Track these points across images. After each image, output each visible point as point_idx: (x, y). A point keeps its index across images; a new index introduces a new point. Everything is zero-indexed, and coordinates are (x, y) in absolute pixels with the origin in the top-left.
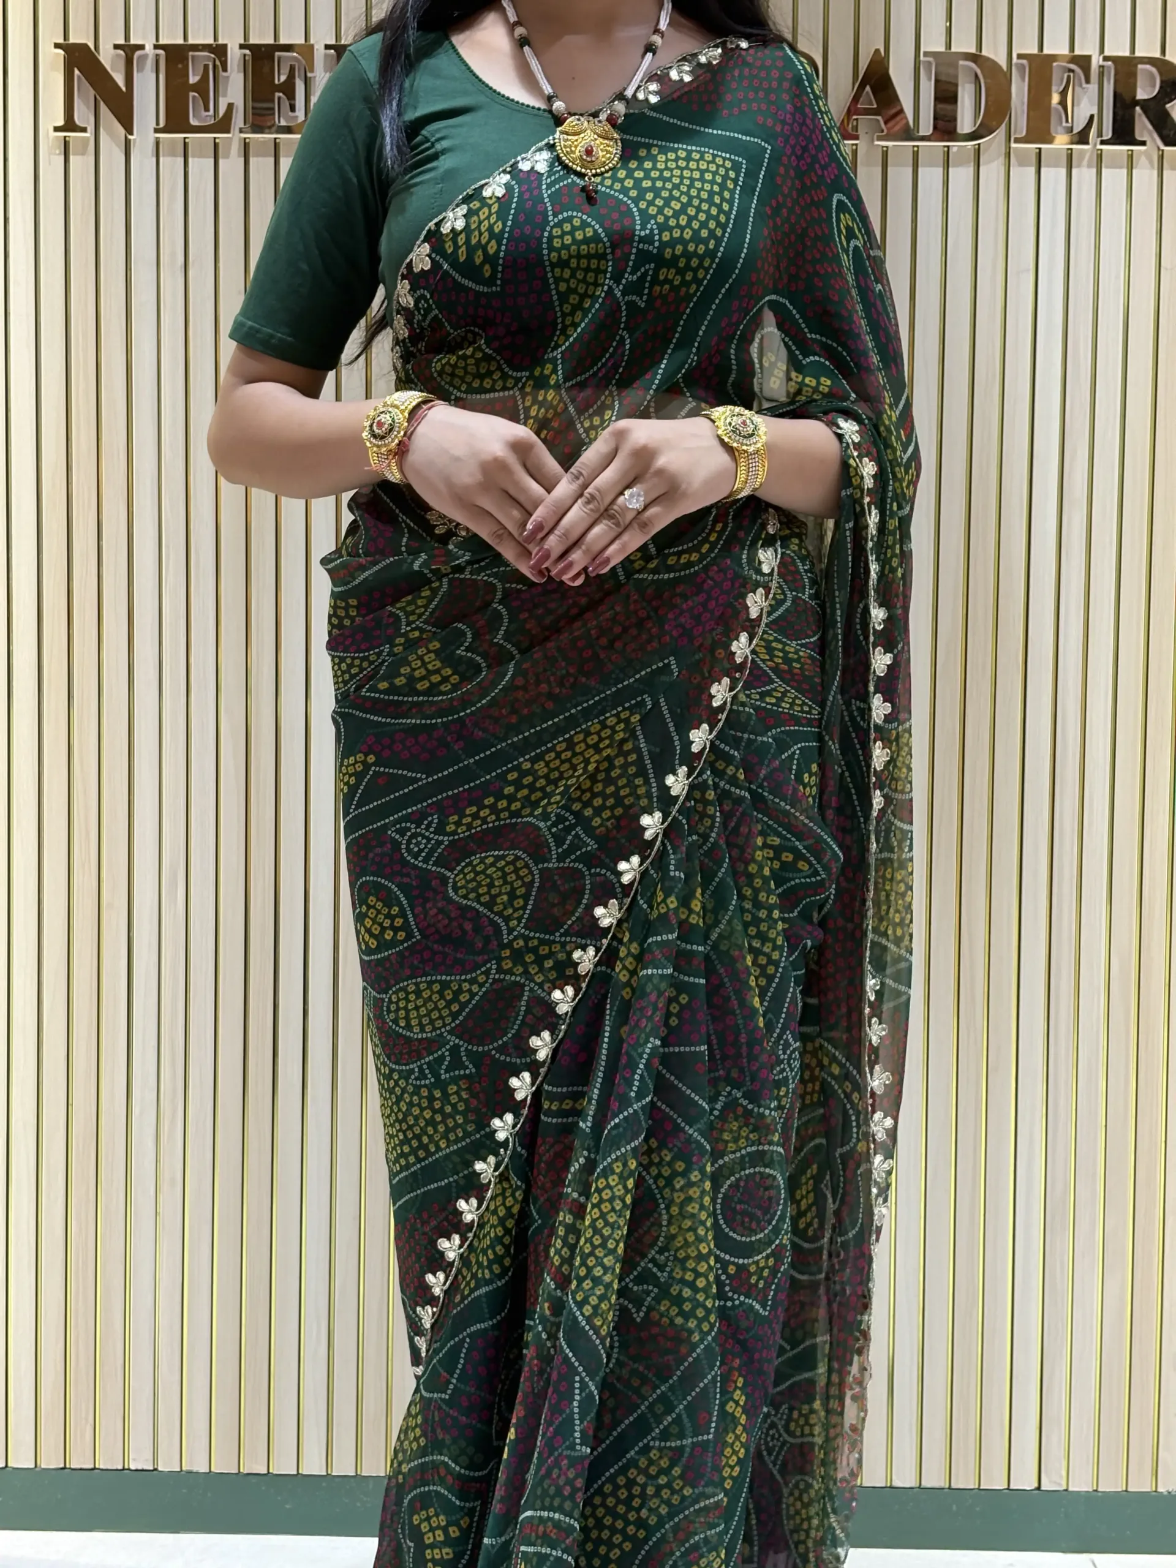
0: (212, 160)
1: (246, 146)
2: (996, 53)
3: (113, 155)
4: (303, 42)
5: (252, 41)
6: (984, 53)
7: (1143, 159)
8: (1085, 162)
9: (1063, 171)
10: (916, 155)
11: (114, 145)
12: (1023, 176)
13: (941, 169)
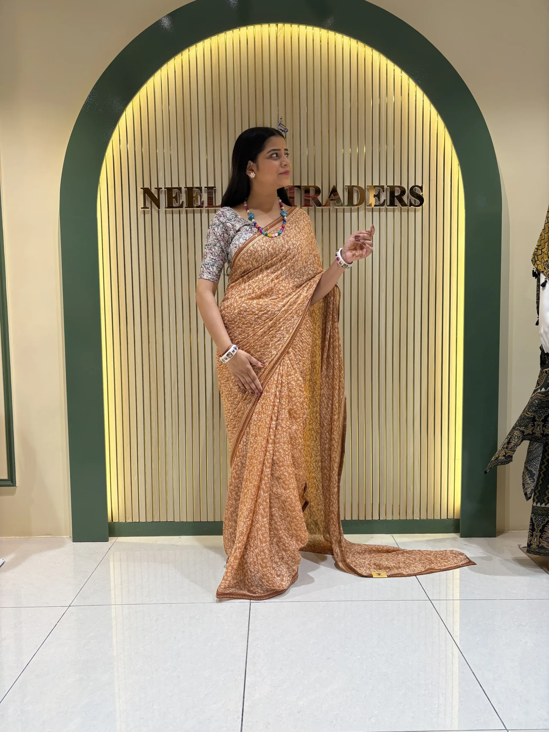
0: (179, 215)
1: (187, 211)
2: (362, 185)
3: (155, 213)
4: (199, 186)
5: (187, 186)
6: (359, 185)
7: (397, 210)
8: (383, 211)
9: (378, 213)
10: (344, 210)
11: (155, 212)
12: (369, 214)
13: (350, 213)
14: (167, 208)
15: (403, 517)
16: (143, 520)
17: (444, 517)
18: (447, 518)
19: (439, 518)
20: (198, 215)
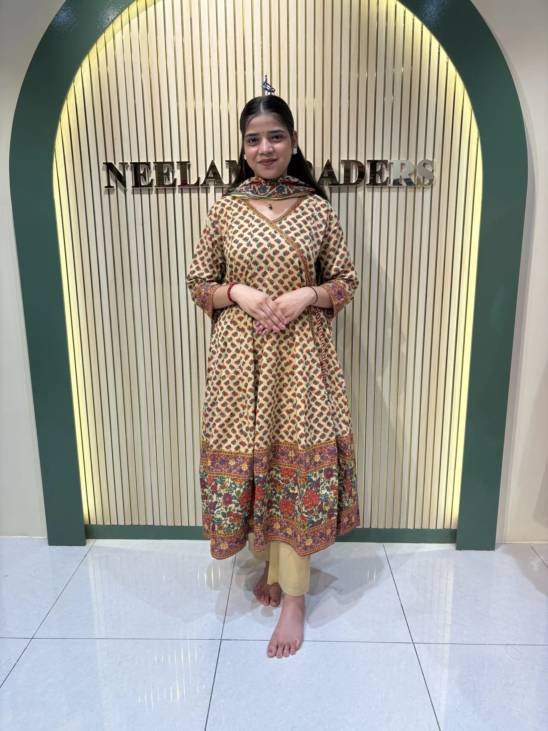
0: (148, 195)
1: (157, 189)
2: (361, 160)
3: (121, 193)
4: (171, 161)
5: (158, 161)
6: (358, 160)
7: (402, 189)
8: (386, 190)
9: (380, 193)
11: (122, 191)
12: (369, 194)
13: (346, 194)
14: (135, 187)
15: (396, 527)
16: (121, 523)
17: (440, 527)
18: (443, 528)
19: (434, 528)
20: (170, 196)
